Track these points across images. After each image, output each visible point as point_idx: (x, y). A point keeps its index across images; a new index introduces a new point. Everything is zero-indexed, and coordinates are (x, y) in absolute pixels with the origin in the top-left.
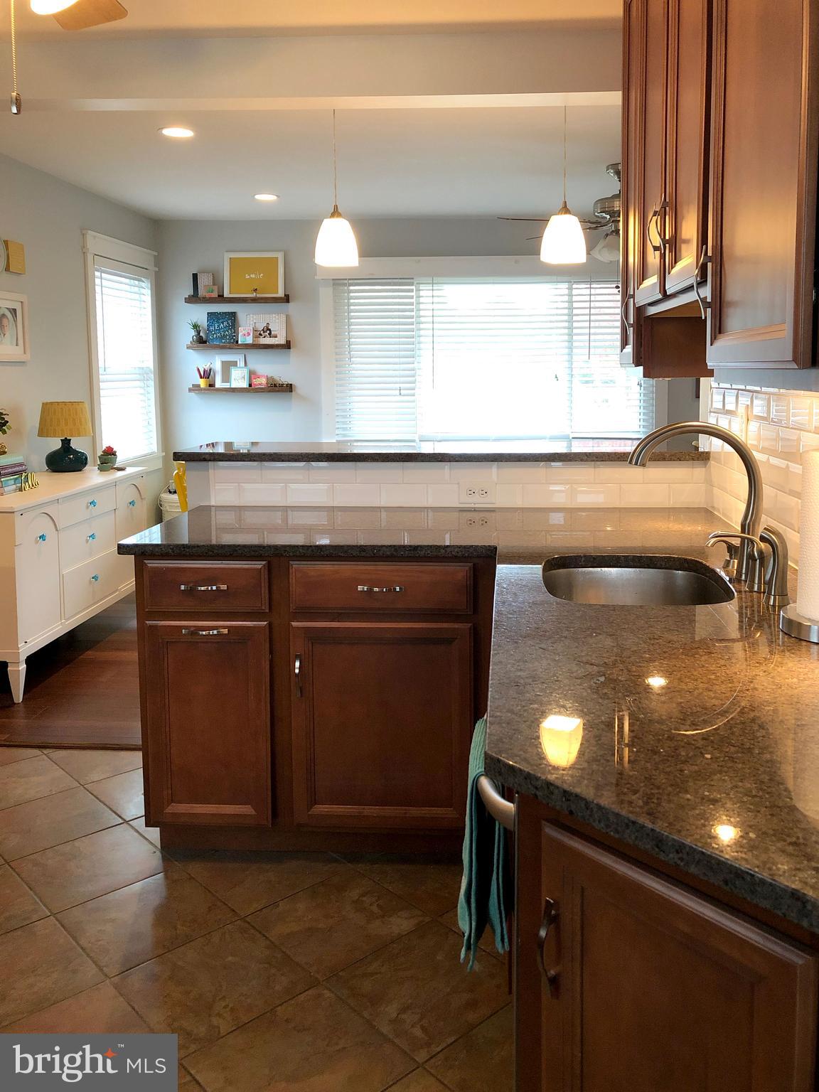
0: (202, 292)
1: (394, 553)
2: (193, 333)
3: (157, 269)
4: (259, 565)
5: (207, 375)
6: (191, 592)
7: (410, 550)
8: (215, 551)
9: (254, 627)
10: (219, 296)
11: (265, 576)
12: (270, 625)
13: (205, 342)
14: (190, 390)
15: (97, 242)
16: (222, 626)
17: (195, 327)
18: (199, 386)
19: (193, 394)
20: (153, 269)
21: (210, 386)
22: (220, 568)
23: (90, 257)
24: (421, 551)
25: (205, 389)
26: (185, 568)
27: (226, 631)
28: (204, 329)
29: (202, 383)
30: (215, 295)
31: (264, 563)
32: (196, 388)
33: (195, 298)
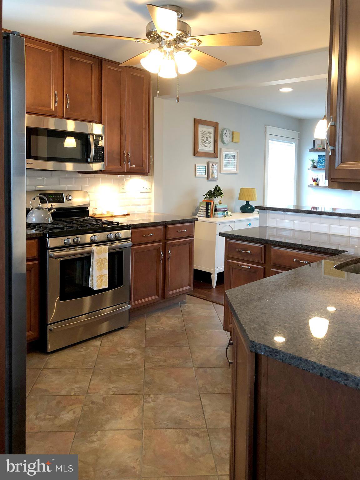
0: (316, 147)
1: (308, 248)
2: (311, 163)
3: (299, 139)
4: (261, 246)
5: (316, 180)
6: (239, 252)
7: (314, 248)
8: (247, 239)
9: (259, 268)
10: (323, 149)
11: (263, 250)
12: (264, 268)
13: (316, 167)
14: (308, 186)
15: (271, 130)
16: (249, 266)
17: (313, 161)
18: (312, 185)
19: (310, 188)
20: (297, 138)
21: (317, 185)
22: (249, 245)
23: (267, 136)
24: (318, 249)
25: (314, 186)
26: (239, 244)
27: (249, 267)
28: (316, 162)
29: (314, 184)
30: (321, 148)
31: (263, 245)
32: (311, 185)
33: (313, 150)
